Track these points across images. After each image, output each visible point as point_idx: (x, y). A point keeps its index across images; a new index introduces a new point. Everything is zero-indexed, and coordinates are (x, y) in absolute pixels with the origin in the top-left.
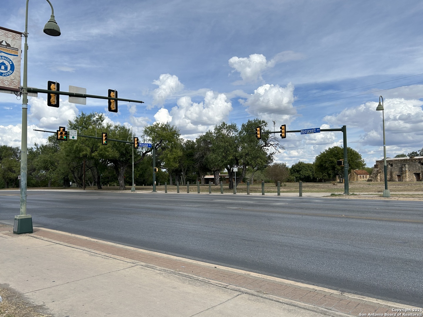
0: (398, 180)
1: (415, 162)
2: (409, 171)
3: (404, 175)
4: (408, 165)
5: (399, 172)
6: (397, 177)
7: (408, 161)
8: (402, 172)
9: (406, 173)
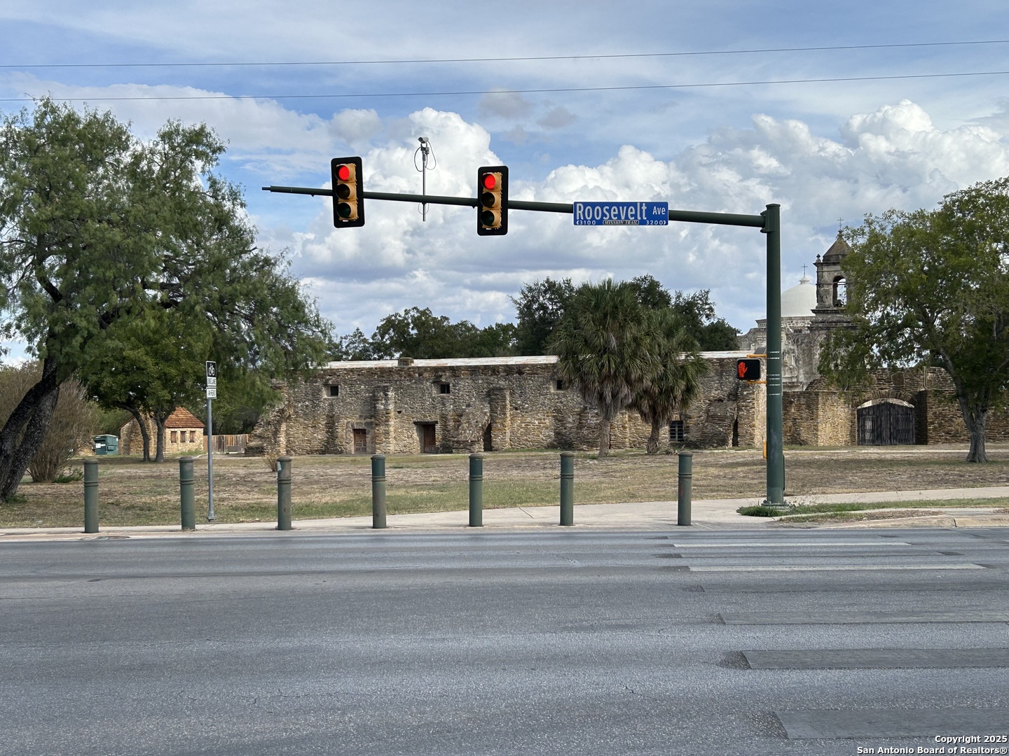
0: (357, 450)
1: (419, 381)
2: (400, 412)
3: (382, 429)
4: (396, 390)
5: (361, 416)
6: (352, 435)
7: (396, 377)
8: (371, 417)
9: (388, 421)
